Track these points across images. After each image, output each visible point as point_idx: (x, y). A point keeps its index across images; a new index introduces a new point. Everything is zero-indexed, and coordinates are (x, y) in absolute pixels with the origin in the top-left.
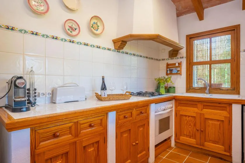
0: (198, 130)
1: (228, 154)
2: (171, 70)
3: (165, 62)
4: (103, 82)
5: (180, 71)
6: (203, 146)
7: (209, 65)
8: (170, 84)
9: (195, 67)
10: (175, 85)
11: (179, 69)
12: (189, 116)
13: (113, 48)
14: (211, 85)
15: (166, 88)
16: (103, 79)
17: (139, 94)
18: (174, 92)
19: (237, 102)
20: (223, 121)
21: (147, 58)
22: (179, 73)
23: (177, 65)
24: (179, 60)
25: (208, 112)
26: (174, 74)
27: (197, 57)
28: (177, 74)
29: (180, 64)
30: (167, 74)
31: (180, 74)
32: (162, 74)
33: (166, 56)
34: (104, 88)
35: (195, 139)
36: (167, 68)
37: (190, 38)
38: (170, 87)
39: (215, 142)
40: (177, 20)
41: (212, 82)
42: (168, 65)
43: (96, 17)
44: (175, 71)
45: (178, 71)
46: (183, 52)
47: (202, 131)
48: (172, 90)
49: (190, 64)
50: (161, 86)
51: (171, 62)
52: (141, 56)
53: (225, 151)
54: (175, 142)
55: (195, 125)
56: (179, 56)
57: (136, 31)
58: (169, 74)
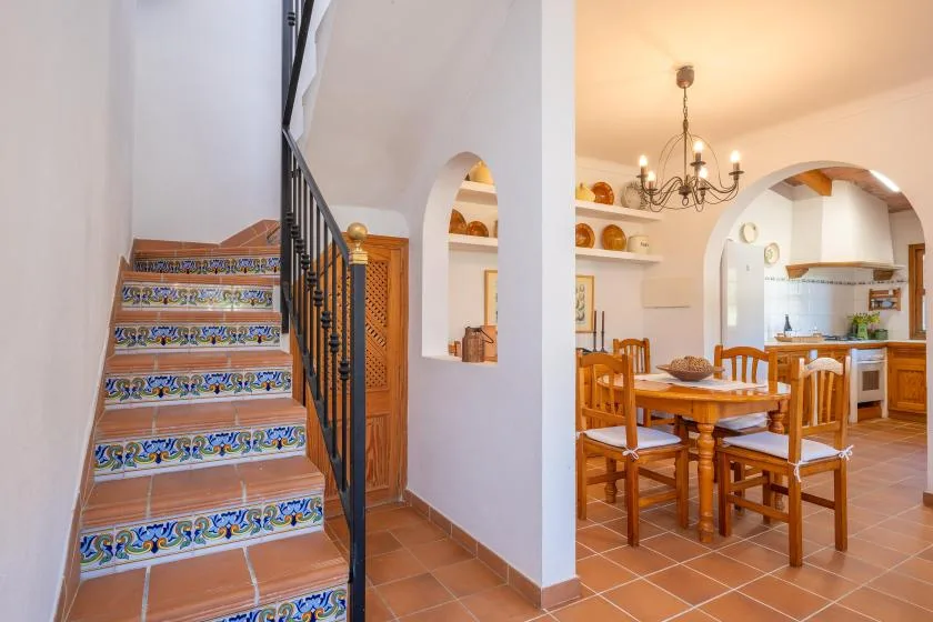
2: (876, 301)
3: (868, 287)
4: (788, 323)
5: (898, 303)
8: (876, 325)
10: (888, 327)
11: (894, 300)
12: (912, 371)
13: (787, 277)
15: (869, 332)
16: (787, 318)
17: (829, 338)
18: (886, 338)
21: (832, 283)
22: (895, 306)
23: (891, 293)
24: (896, 286)
26: (884, 308)
28: (890, 308)
29: (897, 293)
30: (870, 308)
31: (898, 309)
32: (860, 307)
33: (869, 277)
34: (788, 327)
36: (870, 298)
37: (916, 250)
38: (877, 331)
40: (891, 225)
42: (872, 292)
43: (774, 244)
44: (886, 304)
45: (893, 303)
46: (904, 274)
48: (880, 335)
49: (917, 293)
50: (860, 328)
51: (878, 287)
52: (823, 282)
54: (889, 410)
56: (894, 278)
58: (875, 308)
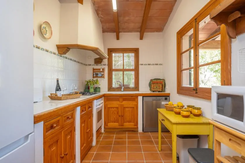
0: (120, 116)
1: (136, 127)
2: (96, 74)
3: (92, 67)
4: (58, 84)
6: (123, 126)
7: (122, 72)
9: (114, 73)
10: (100, 86)
11: (102, 73)
12: (114, 108)
13: (57, 52)
14: (124, 85)
16: (58, 81)
19: (140, 95)
20: (133, 107)
21: (79, 62)
22: (103, 76)
23: (101, 70)
24: (103, 67)
25: (125, 103)
26: (100, 77)
27: (115, 65)
28: (101, 77)
29: (103, 69)
30: (94, 77)
31: (104, 77)
32: (89, 77)
33: (92, 62)
34: (58, 88)
35: (118, 122)
36: (93, 72)
37: (111, 51)
39: (130, 122)
41: (124, 84)
42: (94, 70)
44: (100, 75)
45: (102, 75)
46: (106, 61)
47: (122, 116)
48: (98, 90)
49: (111, 70)
50: (91, 86)
51: (96, 67)
52: (75, 61)
53: (135, 126)
54: (105, 128)
55: (118, 113)
56: (102, 63)
57: (80, 42)
58: (95, 77)
